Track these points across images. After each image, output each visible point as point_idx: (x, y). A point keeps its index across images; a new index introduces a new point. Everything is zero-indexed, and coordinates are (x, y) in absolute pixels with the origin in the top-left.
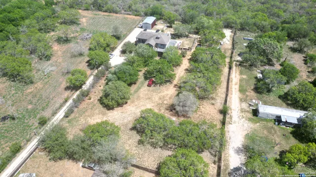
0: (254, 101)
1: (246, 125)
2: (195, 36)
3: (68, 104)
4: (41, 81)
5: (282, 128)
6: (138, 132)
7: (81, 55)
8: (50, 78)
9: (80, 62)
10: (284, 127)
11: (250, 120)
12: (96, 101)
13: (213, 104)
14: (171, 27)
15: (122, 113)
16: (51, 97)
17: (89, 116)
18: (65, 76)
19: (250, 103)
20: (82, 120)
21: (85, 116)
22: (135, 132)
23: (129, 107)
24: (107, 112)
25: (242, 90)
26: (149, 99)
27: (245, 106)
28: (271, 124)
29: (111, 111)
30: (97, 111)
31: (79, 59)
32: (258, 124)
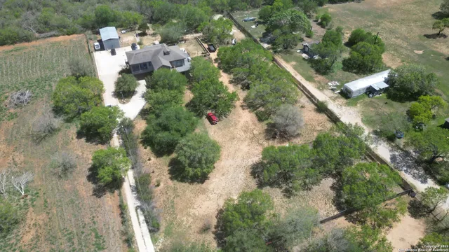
0: (330, 84)
1: (351, 111)
2: (189, 36)
3: (132, 212)
4: (31, 209)
5: (377, 98)
6: (271, 185)
7: (52, 131)
8: (41, 194)
9: (67, 143)
10: (378, 96)
11: (348, 104)
12: (170, 181)
13: (302, 107)
14: (143, 34)
15: (223, 175)
16: (87, 220)
17: (186, 208)
18: (66, 176)
19: (330, 88)
20: (185, 218)
21: (181, 211)
22: (268, 187)
23: (222, 163)
24: (204, 185)
25: (309, 79)
26: (234, 139)
27: (329, 93)
28: (367, 99)
29: (207, 181)
30: (189, 194)
31: (58, 139)
32: (358, 105)
